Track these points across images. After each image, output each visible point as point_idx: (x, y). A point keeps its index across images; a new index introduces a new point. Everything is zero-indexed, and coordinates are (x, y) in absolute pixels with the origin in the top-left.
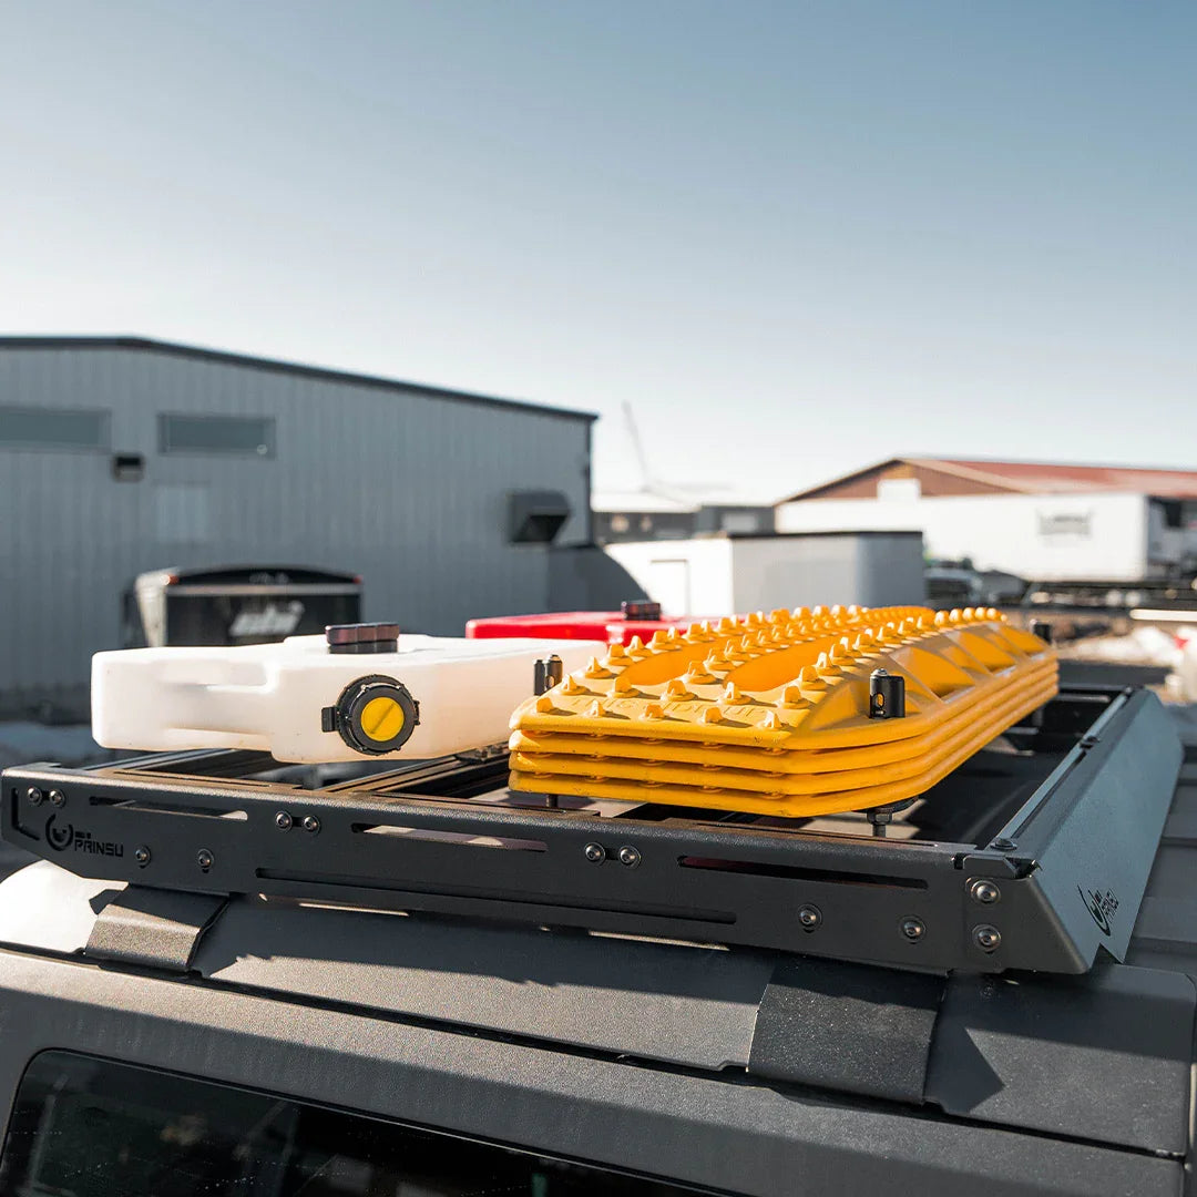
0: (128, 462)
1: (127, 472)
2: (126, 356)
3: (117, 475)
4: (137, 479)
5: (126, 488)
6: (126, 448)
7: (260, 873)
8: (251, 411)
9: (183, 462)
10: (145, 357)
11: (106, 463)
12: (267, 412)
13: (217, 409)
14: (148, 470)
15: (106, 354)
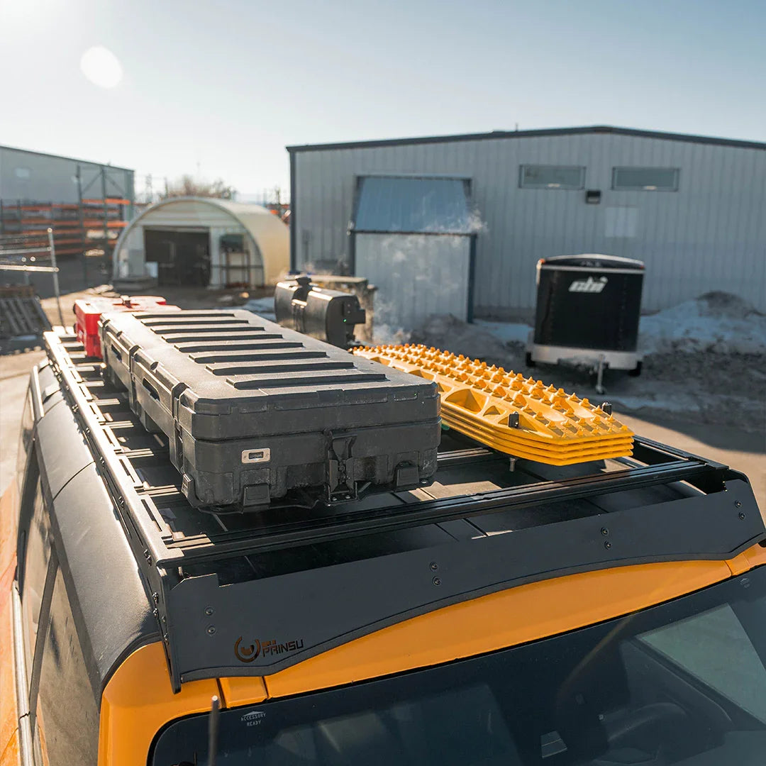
0: (593, 195)
1: (592, 199)
2: (597, 136)
3: (587, 201)
4: (598, 203)
5: (592, 207)
6: (594, 188)
8: (667, 164)
9: (624, 194)
10: (607, 136)
11: (582, 193)
12: (677, 165)
13: (647, 164)
14: (604, 197)
15: (587, 137)
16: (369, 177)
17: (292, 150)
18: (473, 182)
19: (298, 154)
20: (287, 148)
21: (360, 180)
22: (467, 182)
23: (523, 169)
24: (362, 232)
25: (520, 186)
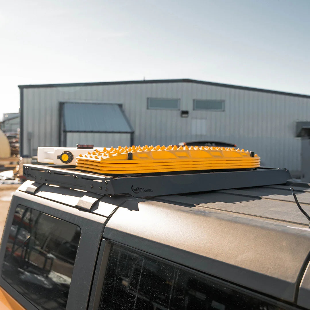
0: (185, 113)
1: (184, 115)
2: (185, 84)
3: (182, 116)
4: (187, 117)
5: (184, 119)
6: (184, 109)
7: (46, 180)
8: (218, 98)
9: (199, 112)
10: (190, 84)
11: (179, 113)
12: (223, 98)
13: (209, 98)
14: (190, 115)
15: (180, 84)
16: (66, 103)
17: (21, 88)
18: (123, 106)
19: (25, 90)
20: (18, 86)
21: (61, 105)
22: (120, 106)
23: (149, 100)
24: (71, 132)
25: (148, 108)
